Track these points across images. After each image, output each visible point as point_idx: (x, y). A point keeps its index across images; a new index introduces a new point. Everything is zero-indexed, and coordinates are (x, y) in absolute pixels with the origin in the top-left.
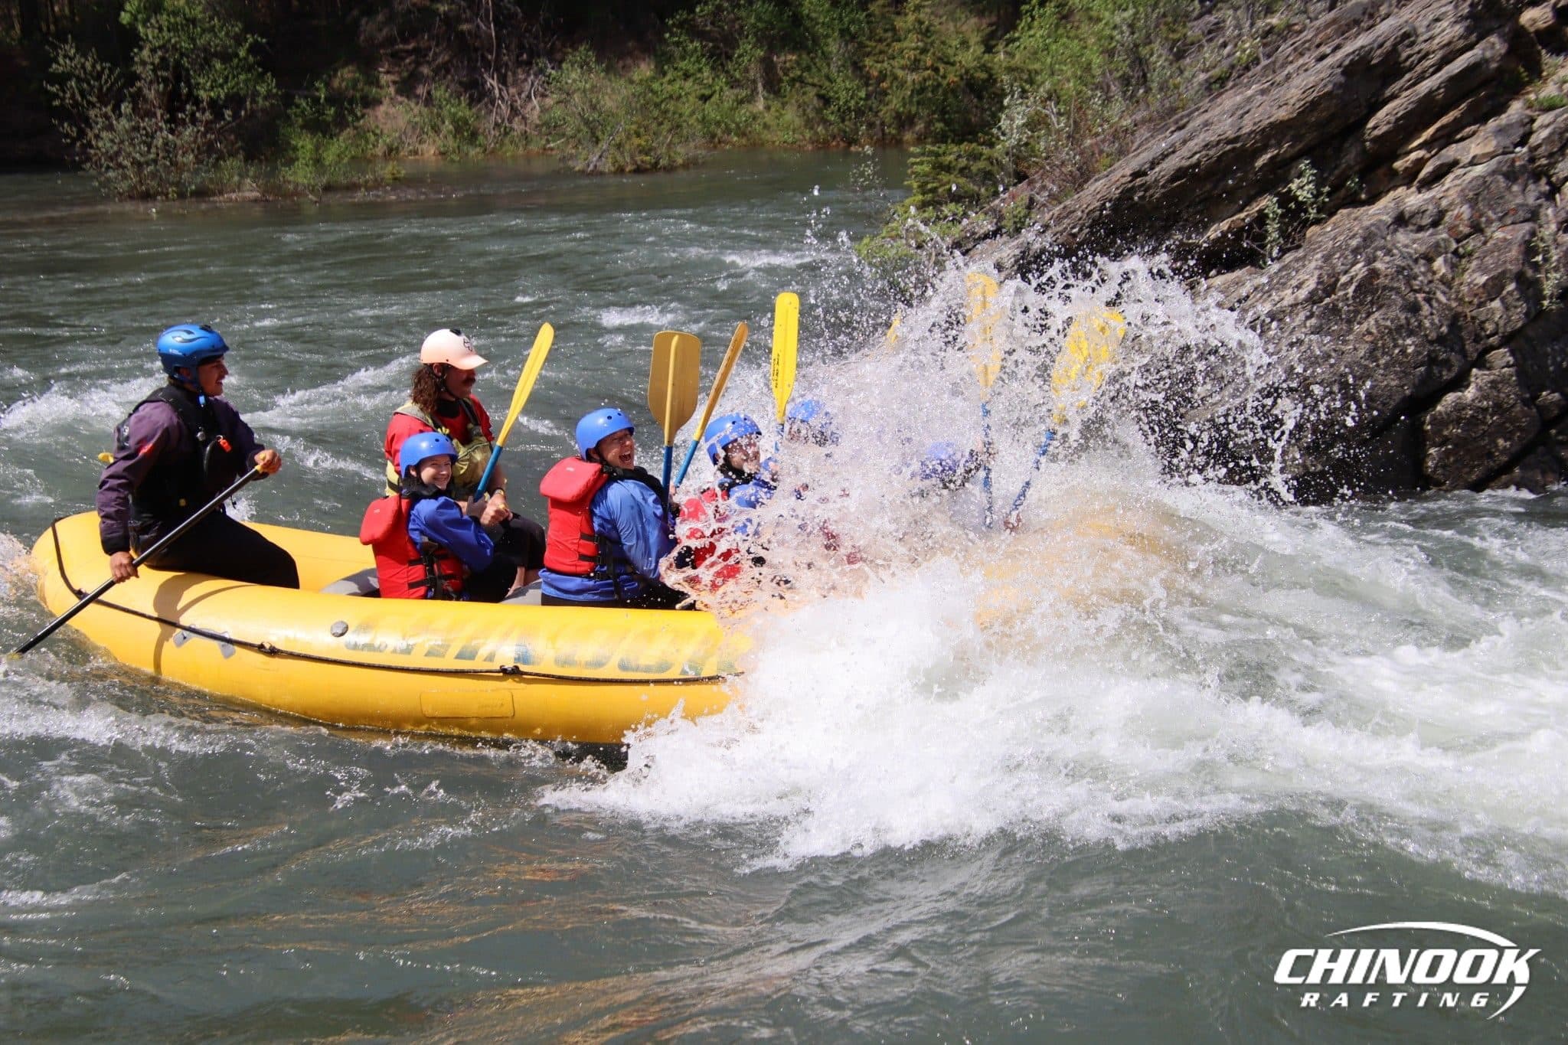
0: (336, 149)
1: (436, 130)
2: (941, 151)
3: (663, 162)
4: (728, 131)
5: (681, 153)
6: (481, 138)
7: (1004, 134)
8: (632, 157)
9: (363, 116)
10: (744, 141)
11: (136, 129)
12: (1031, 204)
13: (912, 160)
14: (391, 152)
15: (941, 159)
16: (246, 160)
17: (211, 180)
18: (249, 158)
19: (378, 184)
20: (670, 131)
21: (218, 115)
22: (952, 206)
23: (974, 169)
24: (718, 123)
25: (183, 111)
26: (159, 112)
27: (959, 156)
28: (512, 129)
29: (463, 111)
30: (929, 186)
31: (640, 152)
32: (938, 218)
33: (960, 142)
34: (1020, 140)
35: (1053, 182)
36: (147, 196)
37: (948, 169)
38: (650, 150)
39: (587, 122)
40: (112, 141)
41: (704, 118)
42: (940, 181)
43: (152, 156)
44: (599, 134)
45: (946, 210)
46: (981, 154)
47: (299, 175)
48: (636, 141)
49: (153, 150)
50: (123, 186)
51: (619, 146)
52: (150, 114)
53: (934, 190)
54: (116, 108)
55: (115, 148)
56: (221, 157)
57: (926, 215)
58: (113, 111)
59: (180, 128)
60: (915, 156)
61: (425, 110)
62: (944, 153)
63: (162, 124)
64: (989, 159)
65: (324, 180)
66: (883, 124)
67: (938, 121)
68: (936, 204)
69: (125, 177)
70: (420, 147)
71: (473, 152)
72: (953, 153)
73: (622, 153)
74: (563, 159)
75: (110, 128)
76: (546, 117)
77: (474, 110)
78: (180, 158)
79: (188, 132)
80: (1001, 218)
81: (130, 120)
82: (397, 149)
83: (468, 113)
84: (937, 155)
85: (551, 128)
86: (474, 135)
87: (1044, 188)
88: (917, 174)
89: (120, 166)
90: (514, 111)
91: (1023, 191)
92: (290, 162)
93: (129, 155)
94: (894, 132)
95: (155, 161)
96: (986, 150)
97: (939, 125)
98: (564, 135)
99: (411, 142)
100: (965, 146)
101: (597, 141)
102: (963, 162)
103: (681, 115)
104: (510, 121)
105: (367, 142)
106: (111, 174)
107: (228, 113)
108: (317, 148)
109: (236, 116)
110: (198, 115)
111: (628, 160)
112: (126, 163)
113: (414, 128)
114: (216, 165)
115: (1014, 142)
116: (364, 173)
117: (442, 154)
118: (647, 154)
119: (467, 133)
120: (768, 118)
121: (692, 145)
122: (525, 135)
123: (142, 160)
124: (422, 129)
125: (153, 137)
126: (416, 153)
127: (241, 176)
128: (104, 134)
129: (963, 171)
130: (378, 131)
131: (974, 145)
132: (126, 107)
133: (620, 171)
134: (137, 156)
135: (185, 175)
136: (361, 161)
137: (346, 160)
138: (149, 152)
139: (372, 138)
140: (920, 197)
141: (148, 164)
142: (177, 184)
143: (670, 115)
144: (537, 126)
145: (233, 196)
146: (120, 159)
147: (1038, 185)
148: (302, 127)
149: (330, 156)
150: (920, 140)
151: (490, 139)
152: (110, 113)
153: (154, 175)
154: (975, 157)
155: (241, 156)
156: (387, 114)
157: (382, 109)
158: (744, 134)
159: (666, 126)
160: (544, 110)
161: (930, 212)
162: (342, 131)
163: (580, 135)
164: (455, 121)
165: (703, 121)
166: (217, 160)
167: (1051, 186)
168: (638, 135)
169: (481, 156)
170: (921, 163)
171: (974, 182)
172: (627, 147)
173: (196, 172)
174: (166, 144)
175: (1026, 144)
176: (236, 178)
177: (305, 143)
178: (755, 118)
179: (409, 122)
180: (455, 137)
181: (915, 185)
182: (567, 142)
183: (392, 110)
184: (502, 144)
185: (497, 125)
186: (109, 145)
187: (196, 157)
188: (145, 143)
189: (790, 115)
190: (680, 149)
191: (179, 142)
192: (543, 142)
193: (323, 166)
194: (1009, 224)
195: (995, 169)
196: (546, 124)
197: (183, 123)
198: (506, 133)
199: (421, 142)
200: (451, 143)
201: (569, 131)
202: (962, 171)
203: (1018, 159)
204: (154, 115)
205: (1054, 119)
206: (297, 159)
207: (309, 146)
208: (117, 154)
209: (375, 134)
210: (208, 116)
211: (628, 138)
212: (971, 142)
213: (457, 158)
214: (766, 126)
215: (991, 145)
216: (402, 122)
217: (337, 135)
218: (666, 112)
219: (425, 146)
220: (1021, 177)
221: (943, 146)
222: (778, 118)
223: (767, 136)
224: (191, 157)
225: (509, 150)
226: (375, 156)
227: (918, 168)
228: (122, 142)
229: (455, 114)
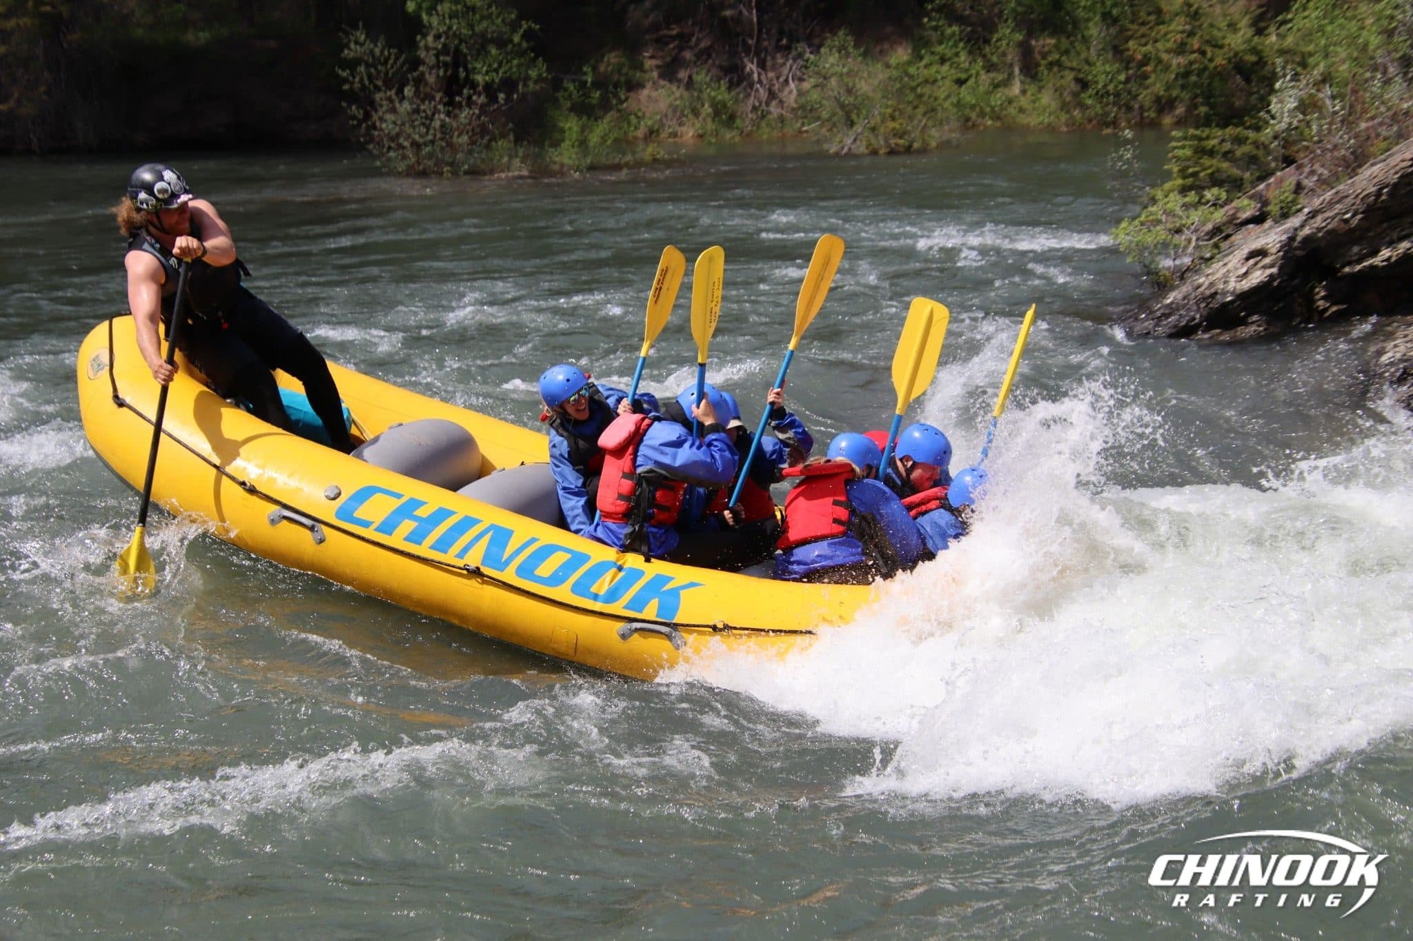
0: (600, 130)
1: (696, 113)
2: (1204, 135)
3: (916, 146)
4: (982, 114)
5: (935, 136)
6: (738, 122)
7: (1273, 117)
8: (886, 140)
9: (627, 99)
10: (998, 124)
11: (417, 111)
12: (1299, 188)
13: (1174, 144)
14: (652, 134)
15: (1205, 143)
16: (516, 142)
17: (483, 160)
18: (518, 140)
19: (639, 164)
20: (925, 114)
21: (493, 99)
22: (1215, 190)
23: (1239, 153)
24: (973, 107)
25: (460, 94)
26: (438, 96)
27: (1223, 141)
28: (769, 113)
29: (722, 93)
30: (1191, 170)
31: (894, 135)
32: (1199, 202)
33: (1225, 126)
34: (1290, 124)
35: (1323, 166)
36: (424, 174)
37: (1211, 153)
38: (905, 133)
39: (842, 106)
40: (394, 123)
41: (959, 102)
42: (1202, 165)
43: (430, 137)
44: (854, 117)
45: (1209, 195)
46: (1247, 138)
47: (565, 155)
48: (891, 125)
49: (431, 132)
50: (401, 167)
51: (873, 129)
52: (429, 97)
53: (1195, 175)
54: (400, 92)
55: (397, 129)
56: (493, 139)
57: (1187, 199)
58: (397, 94)
59: (457, 111)
60: (1179, 140)
61: (686, 94)
62: (1208, 138)
63: (441, 107)
64: (1256, 144)
65: (589, 161)
66: (1141, 107)
67: (1202, 104)
68: (1200, 189)
69: (404, 157)
70: (680, 130)
71: (730, 136)
72: (1216, 137)
73: (877, 136)
74: (818, 142)
75: (393, 110)
76: (803, 100)
77: (733, 93)
78: (455, 139)
79: (464, 115)
80: (1265, 203)
81: (411, 104)
82: (658, 131)
83: (727, 96)
84: (1200, 139)
85: (806, 111)
86: (732, 118)
87: (1312, 172)
88: (1178, 159)
89: (401, 147)
90: (772, 95)
91: (1289, 177)
92: (556, 144)
93: (409, 136)
94: (1153, 115)
95: (433, 142)
96: (1251, 134)
97: (1203, 110)
98: (818, 118)
99: (671, 125)
100: (1230, 130)
101: (852, 124)
102: (1227, 146)
103: (936, 99)
104: (768, 104)
105: (629, 124)
106: (392, 154)
107: (501, 96)
108: (583, 129)
109: (508, 100)
110: (474, 98)
111: (882, 142)
112: (406, 144)
113: (675, 111)
114: (488, 147)
115: (1283, 125)
116: (624, 154)
117: (701, 136)
118: (901, 137)
119: (725, 116)
120: (1024, 102)
121: (946, 128)
122: (782, 119)
123: (421, 141)
124: (682, 112)
125: (432, 120)
126: (675, 135)
127: (511, 157)
128: (390, 117)
129: (1226, 156)
130: (640, 114)
131: (1239, 129)
132: (408, 91)
133: (875, 152)
134: (417, 137)
135: (460, 156)
136: (623, 144)
137: (609, 142)
138: (427, 133)
139: (633, 119)
140: (1180, 182)
141: (425, 144)
142: (451, 164)
143: (925, 99)
144: (793, 109)
145: (503, 175)
146: (401, 140)
147: (1307, 170)
148: (571, 109)
149: (594, 139)
150: (1179, 123)
151: (747, 122)
152: (394, 97)
153: (430, 156)
154: (1239, 141)
155: (512, 137)
156: (649, 97)
157: (645, 92)
158: (999, 118)
159: (921, 110)
160: (801, 93)
161: (1192, 197)
162: (606, 113)
163: (835, 119)
164: (714, 105)
165: (958, 104)
166: (490, 140)
167: (1321, 170)
168: (893, 119)
169: (737, 139)
170: (1183, 147)
171: (1238, 168)
172: (882, 130)
173: (470, 152)
174: (443, 126)
175: (1296, 128)
176: (506, 159)
177: (571, 125)
178: (1010, 102)
179: (670, 105)
180: (713, 120)
181: (1176, 169)
182: (822, 126)
183: (654, 94)
184: (759, 127)
185: (755, 109)
186: (391, 126)
187: (470, 138)
188: (423, 124)
189: (1047, 98)
190: (933, 132)
191: (455, 125)
192: (799, 125)
193: (587, 147)
194: (1274, 209)
195: (1261, 153)
196: (802, 107)
197: (460, 106)
198: (763, 117)
199: (681, 124)
200: (710, 126)
201: (825, 115)
202: (1225, 154)
203: (1287, 144)
204: (433, 98)
205: (1328, 102)
206: (563, 140)
207: (575, 129)
208: (398, 135)
209: (638, 117)
210: (482, 99)
211: (883, 121)
212: (1236, 125)
213: (714, 140)
214: (1021, 110)
215: (1258, 129)
216: (663, 105)
217: (602, 118)
218: (921, 96)
219: (684, 129)
220: (1288, 161)
221: (1207, 131)
222: (1034, 102)
223: (1023, 119)
224: (465, 138)
225: (765, 133)
226: (636, 138)
227: (1180, 153)
228: (403, 124)
229: (714, 98)
